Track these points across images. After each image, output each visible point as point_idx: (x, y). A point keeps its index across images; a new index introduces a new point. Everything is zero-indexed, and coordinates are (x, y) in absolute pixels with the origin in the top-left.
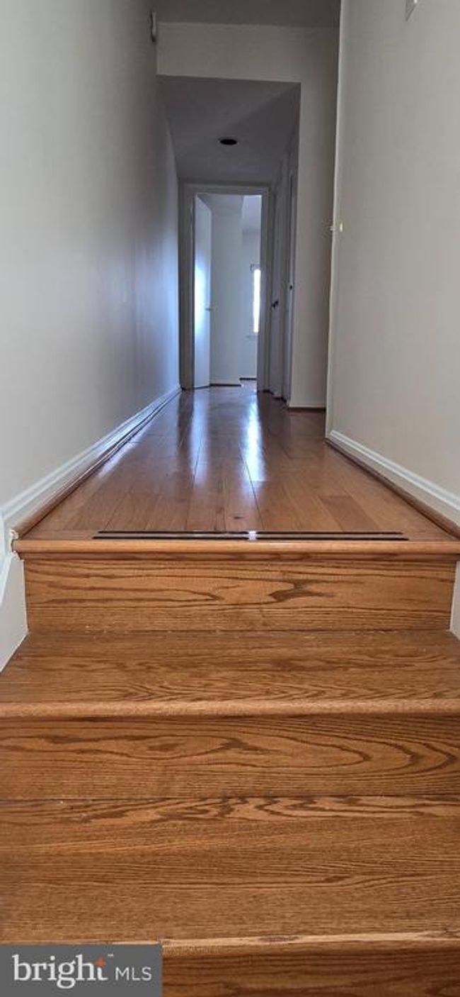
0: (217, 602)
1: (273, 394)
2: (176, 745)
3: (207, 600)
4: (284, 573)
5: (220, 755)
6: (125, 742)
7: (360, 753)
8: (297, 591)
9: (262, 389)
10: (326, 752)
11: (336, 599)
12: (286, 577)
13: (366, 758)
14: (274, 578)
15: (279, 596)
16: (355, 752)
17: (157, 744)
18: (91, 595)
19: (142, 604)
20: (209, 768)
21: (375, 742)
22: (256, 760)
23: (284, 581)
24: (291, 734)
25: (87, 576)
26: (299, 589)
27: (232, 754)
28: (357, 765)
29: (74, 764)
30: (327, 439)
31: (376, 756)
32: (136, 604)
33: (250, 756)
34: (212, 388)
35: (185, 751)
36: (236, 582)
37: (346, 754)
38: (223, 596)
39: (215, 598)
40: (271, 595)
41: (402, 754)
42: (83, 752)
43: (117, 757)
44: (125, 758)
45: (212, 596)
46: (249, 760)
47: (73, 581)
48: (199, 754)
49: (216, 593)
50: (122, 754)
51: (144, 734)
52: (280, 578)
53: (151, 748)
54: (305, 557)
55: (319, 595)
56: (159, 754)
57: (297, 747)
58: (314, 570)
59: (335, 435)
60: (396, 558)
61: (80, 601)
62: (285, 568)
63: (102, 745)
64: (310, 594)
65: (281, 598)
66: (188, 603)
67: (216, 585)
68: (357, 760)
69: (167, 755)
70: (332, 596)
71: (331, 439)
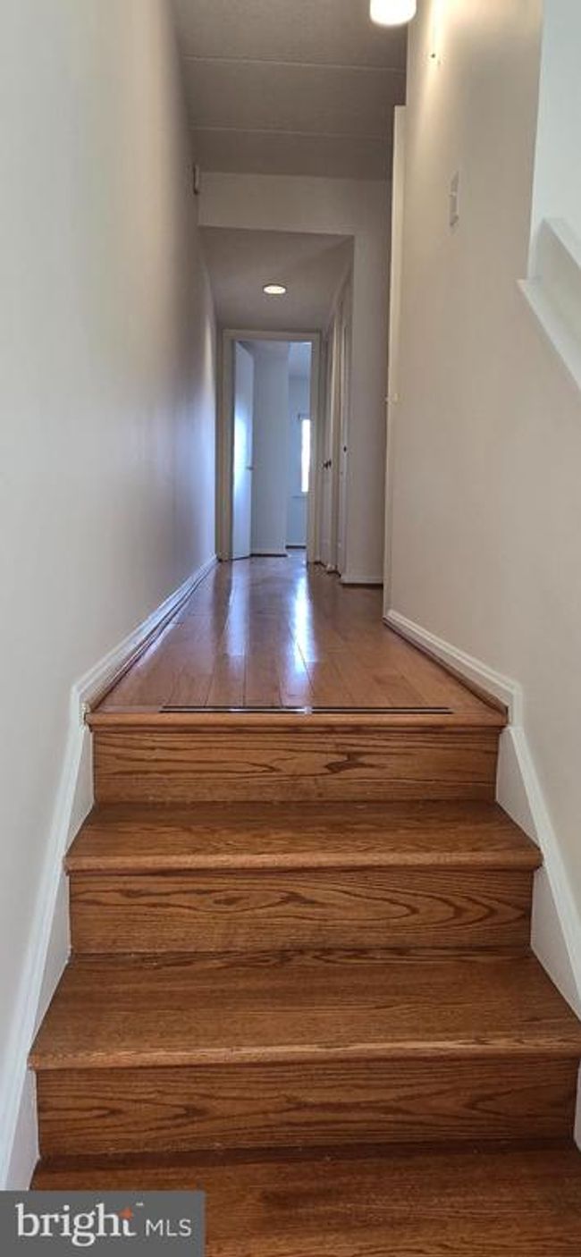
0: (274, 774)
1: (325, 566)
2: (240, 898)
3: (264, 771)
4: (337, 745)
5: (279, 908)
6: (193, 896)
7: (408, 906)
8: (349, 762)
9: (311, 561)
10: (376, 906)
11: (387, 770)
12: (340, 749)
13: (414, 911)
14: (329, 749)
15: (333, 768)
16: (404, 905)
17: (223, 898)
18: (156, 767)
19: (204, 775)
20: (269, 921)
21: (421, 895)
22: (314, 914)
23: (337, 753)
24: (345, 888)
25: (153, 748)
26: (352, 760)
27: (290, 907)
28: (405, 918)
29: (146, 918)
30: (384, 619)
31: (423, 909)
32: (198, 775)
33: (309, 910)
34: (254, 559)
35: (248, 904)
36: (294, 754)
37: (395, 908)
38: (280, 767)
39: (273, 769)
40: (327, 767)
41: (446, 907)
42: (154, 905)
43: (187, 911)
44: (192, 912)
45: (271, 768)
46: (308, 913)
47: (138, 754)
48: (261, 908)
49: (274, 765)
50: (189, 908)
51: (211, 888)
52: (334, 750)
53: (217, 902)
54: (357, 729)
55: (372, 766)
56: (224, 908)
57: (351, 901)
58: (364, 743)
59: (393, 615)
60: (441, 730)
61: (147, 772)
62: (338, 741)
63: (173, 899)
64: (363, 765)
65: (336, 769)
66: (247, 775)
67: (275, 757)
68: (405, 913)
69: (231, 908)
70: (384, 768)
71: (388, 619)
